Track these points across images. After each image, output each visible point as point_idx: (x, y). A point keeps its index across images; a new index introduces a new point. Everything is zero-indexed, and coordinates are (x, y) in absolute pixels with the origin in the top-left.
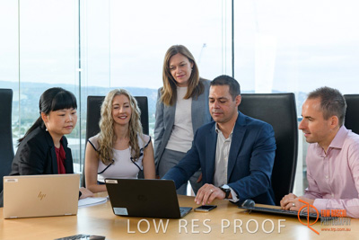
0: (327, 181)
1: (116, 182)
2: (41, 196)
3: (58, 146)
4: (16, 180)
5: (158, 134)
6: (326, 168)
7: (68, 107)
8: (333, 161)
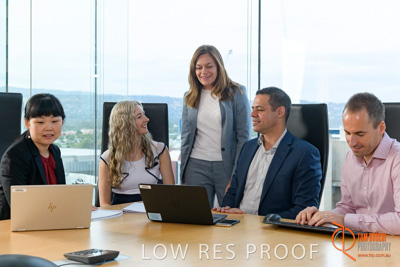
0: (365, 193)
1: (149, 187)
2: (51, 207)
3: (46, 155)
4: (25, 190)
5: (185, 139)
6: (365, 179)
7: (47, 115)
8: (374, 171)
